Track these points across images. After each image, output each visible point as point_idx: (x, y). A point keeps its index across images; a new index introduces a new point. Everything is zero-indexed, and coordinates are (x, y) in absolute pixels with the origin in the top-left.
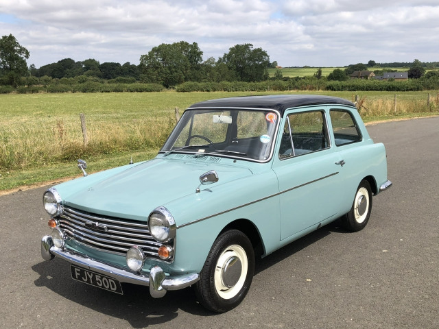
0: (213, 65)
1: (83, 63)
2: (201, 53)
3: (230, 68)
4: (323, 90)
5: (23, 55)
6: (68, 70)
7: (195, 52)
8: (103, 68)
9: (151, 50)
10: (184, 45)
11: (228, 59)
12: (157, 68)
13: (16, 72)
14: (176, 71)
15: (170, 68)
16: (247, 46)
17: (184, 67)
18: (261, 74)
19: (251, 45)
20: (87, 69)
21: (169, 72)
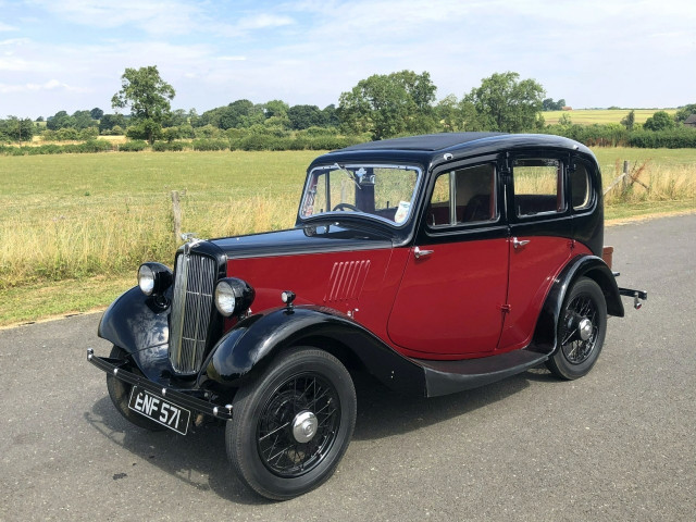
0: (455, 107)
1: (265, 106)
2: (434, 88)
3: (480, 111)
4: (623, 145)
5: (165, 96)
6: (242, 116)
7: (425, 87)
8: (292, 113)
9: (356, 85)
10: (407, 77)
11: (479, 96)
12: (364, 112)
13: (155, 120)
14: (393, 117)
15: (383, 112)
16: (510, 76)
17: (406, 111)
18: (532, 120)
19: (516, 74)
20: (270, 114)
21: (382, 117)
